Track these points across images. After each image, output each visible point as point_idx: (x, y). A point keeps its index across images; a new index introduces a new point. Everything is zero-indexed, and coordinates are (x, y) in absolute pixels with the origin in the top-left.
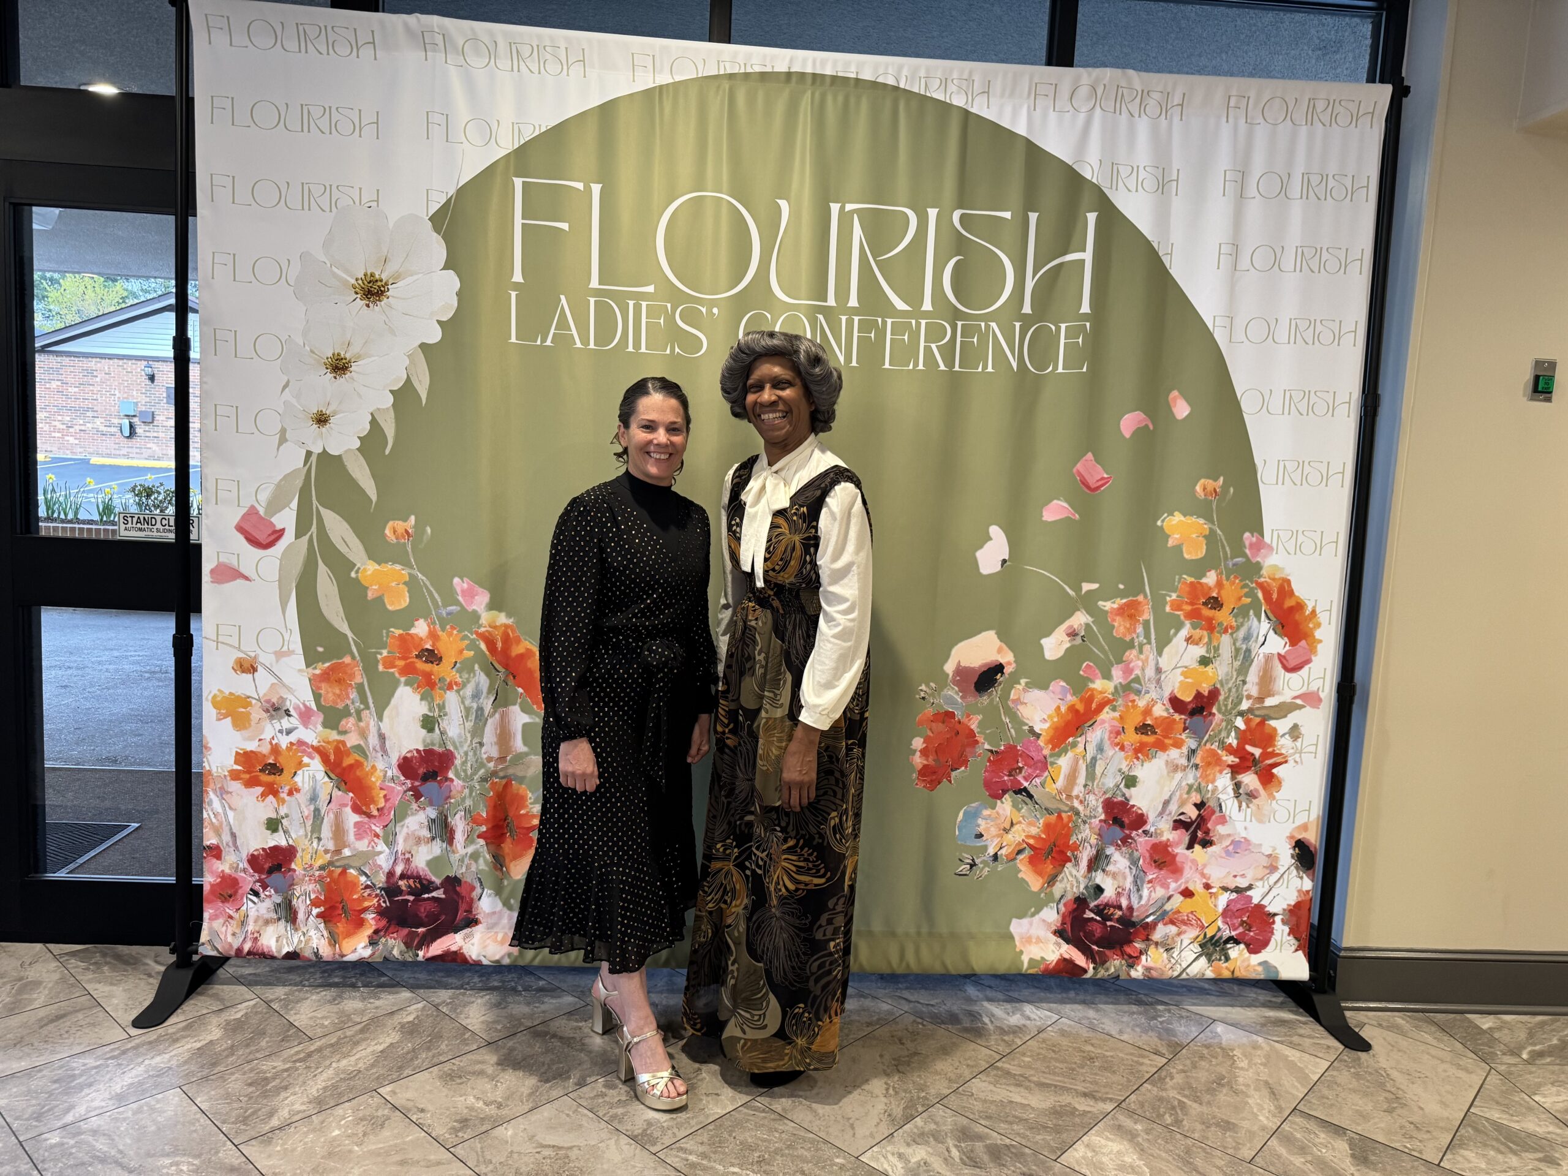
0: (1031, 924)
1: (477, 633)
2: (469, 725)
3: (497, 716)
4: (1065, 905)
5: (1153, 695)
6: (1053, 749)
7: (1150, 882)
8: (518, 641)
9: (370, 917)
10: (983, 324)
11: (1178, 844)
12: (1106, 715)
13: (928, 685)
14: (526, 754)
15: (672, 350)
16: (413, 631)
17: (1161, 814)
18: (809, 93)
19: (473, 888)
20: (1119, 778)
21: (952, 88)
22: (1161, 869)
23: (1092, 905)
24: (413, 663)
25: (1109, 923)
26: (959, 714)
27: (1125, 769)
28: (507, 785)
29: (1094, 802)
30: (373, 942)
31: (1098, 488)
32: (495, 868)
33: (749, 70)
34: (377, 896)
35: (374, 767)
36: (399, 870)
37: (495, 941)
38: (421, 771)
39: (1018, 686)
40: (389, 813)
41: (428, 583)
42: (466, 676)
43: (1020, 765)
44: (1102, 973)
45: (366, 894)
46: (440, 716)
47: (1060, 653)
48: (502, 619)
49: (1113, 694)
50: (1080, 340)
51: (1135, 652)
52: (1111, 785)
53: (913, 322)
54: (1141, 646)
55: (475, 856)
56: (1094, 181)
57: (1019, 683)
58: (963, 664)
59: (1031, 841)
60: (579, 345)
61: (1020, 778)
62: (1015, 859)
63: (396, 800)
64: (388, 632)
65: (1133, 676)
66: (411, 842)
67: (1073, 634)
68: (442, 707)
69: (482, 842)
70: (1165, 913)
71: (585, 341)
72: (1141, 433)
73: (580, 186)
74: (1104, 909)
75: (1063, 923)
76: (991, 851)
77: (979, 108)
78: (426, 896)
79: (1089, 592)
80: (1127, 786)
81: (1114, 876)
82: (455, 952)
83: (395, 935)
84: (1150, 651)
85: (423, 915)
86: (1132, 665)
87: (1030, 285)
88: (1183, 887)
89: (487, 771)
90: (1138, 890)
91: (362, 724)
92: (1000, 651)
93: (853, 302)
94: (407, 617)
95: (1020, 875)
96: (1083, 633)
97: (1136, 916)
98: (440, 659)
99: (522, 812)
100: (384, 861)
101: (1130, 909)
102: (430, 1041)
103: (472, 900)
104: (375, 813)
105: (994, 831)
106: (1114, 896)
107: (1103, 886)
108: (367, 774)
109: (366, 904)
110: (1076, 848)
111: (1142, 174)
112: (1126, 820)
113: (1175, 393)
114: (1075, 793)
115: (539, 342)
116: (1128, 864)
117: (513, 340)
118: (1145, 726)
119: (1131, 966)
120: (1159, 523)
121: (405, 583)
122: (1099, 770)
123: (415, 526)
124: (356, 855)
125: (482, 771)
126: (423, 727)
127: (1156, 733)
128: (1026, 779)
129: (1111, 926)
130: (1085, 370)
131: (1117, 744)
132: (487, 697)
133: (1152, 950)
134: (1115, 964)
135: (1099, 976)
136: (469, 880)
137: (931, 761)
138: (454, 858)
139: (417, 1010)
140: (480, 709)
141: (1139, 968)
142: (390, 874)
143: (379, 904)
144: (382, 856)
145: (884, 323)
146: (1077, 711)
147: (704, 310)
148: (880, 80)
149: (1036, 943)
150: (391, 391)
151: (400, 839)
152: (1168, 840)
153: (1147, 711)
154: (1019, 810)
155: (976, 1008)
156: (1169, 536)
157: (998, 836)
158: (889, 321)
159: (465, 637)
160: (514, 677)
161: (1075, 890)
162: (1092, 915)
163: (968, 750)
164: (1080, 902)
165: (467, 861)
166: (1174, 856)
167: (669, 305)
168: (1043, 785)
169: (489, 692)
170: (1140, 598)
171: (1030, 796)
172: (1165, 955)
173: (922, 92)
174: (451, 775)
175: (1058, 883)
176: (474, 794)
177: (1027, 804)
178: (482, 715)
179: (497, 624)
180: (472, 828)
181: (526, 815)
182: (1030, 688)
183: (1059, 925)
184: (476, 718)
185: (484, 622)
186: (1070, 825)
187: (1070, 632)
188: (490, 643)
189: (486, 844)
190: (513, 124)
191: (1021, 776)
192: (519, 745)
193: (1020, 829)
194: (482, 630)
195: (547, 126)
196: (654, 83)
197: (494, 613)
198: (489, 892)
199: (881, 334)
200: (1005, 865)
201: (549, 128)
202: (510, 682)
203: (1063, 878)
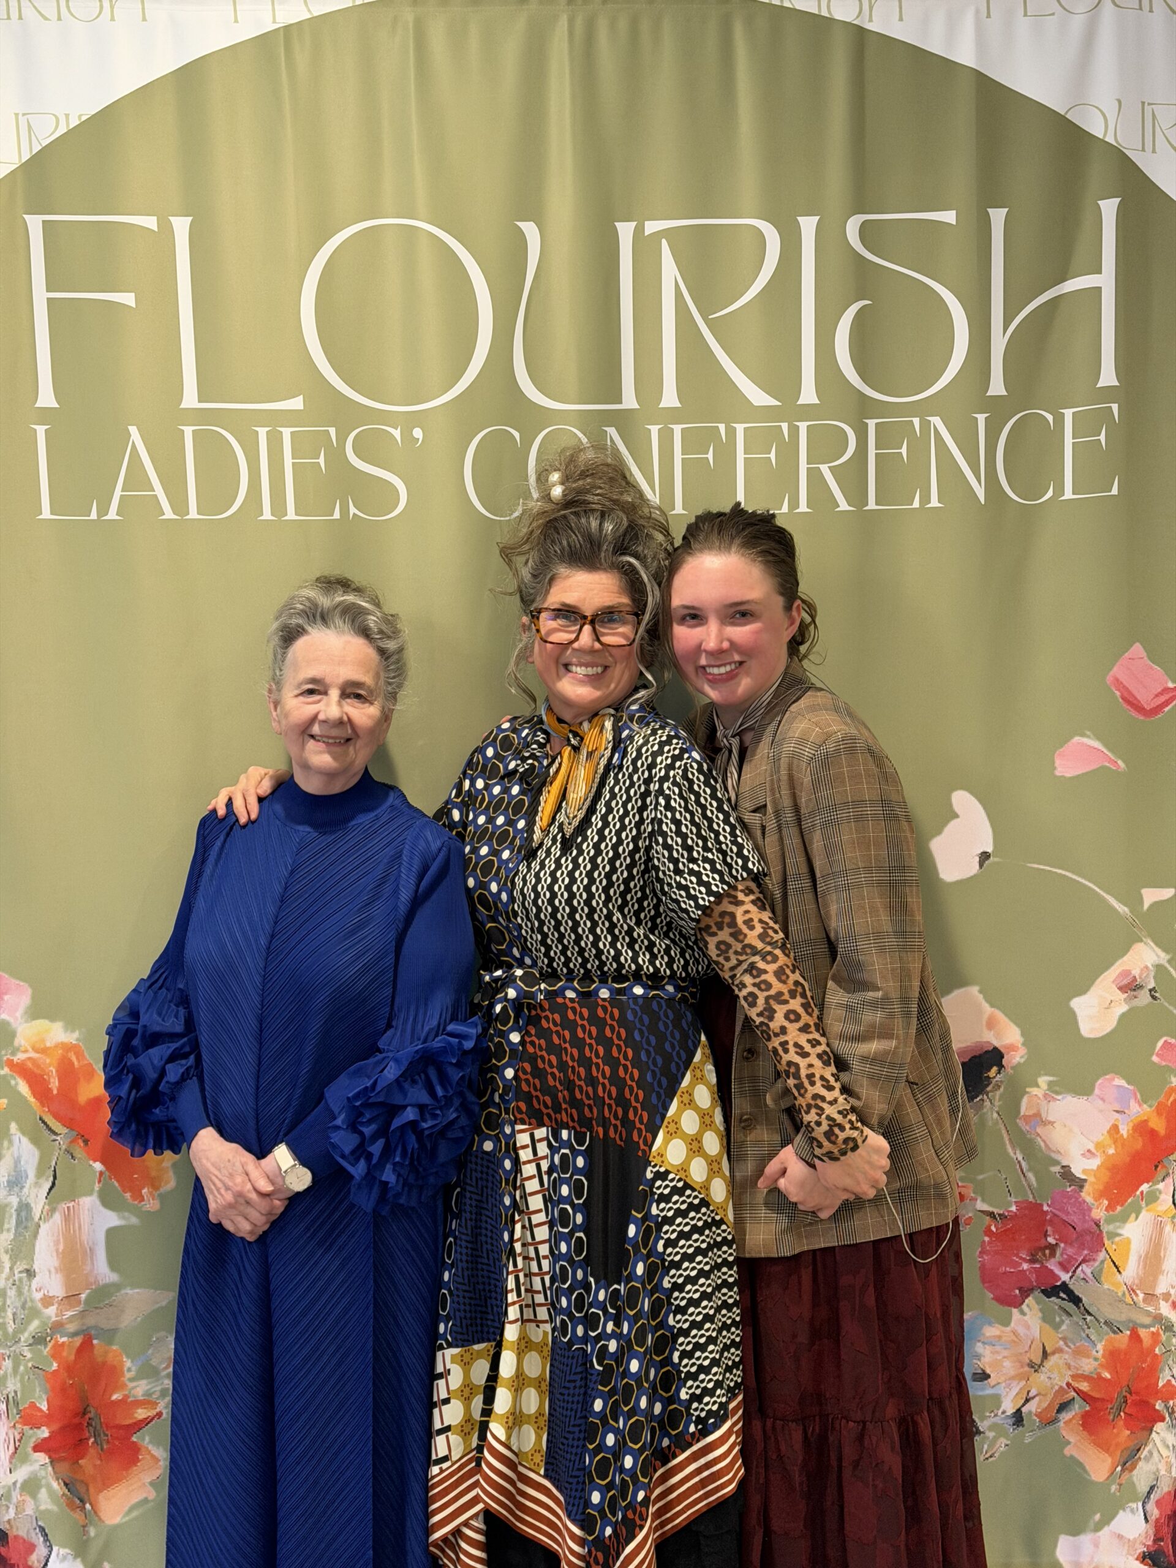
0: (1096, 1545)
1: (11, 1064)
3: (57, 1217)
4: (1158, 1503)
6: (1111, 1208)
8: (90, 1073)
10: (916, 421)
14: (117, 1287)
15: (345, 510)
19: (31, 1548)
28: (87, 1345)
31: (1157, 710)
32: (71, 1505)
39: (1034, 1091)
43: (1051, 1240)
47: (1110, 1024)
48: (56, 1033)
50: (1102, 437)
53: (785, 426)
55: (31, 1487)
56: (1110, 139)
57: (1038, 1086)
59: (1084, 1386)
60: (169, 514)
61: (1052, 1265)
62: (1054, 1421)
67: (1131, 987)
69: (42, 1458)
71: (181, 507)
73: (150, 222)
75: (1157, 1539)
76: (1009, 1407)
77: (883, 22)
79: (1156, 905)
87: (999, 343)
89: (44, 1324)
92: (992, 1026)
93: (670, 399)
95: (1068, 1451)
96: (1152, 985)
99: (115, 1397)
105: (1009, 1367)
110: (1170, 1393)
114: (1160, 1288)
115: (94, 516)
117: (46, 514)
125: (34, 1325)
128: (1064, 1267)
130: (1115, 491)
132: (37, 1184)
136: (22, 1533)
140: (24, 1208)
145: (731, 432)
146: (1153, 1133)
147: (397, 433)
154: (1056, 1327)
157: (1019, 1377)
158: (740, 428)
160: (86, 1142)
165: (16, 1496)
167: (332, 431)
168: (1097, 1278)
169: (40, 1173)
171: (1076, 1300)
175: (1141, 1464)
176: (22, 1368)
177: (1069, 1314)
178: (29, 1217)
179: (48, 1044)
180: (22, 1434)
181: (123, 1401)
182: (1057, 1093)
183: (1150, 1543)
184: (19, 1223)
185: (23, 1042)
186: (1157, 1351)
187: (1125, 982)
188: (36, 1081)
189: (51, 1462)
190: (17, 115)
191: (1053, 1260)
192: (102, 1270)
193: (1061, 1362)
194: (20, 1057)
195: (80, 116)
196: (274, 22)
197: (42, 1024)
198: (63, 1551)
199: (727, 452)
200: (1038, 1433)
201: (84, 118)
202: (79, 1151)
203: (1151, 1453)
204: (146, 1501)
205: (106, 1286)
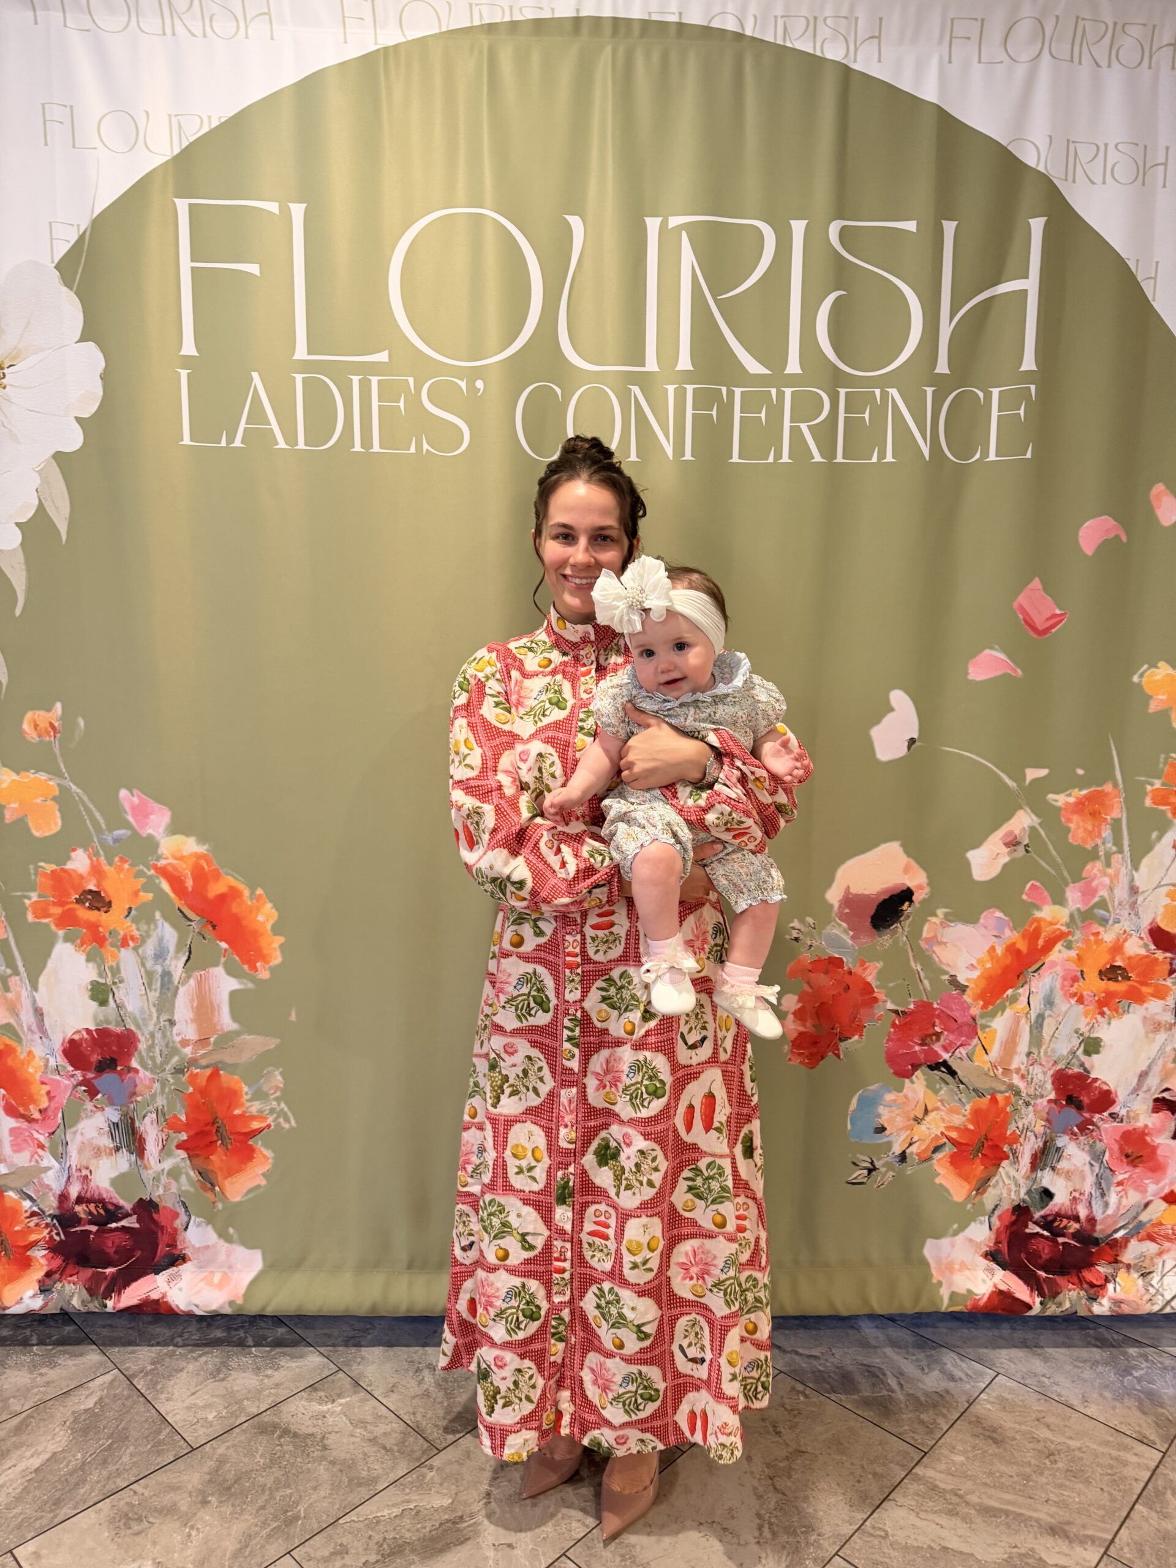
0: (953, 1246)
1: (155, 868)
2: (154, 995)
3: (192, 981)
4: (1000, 1218)
5: (1126, 925)
6: (984, 1007)
7: (1120, 1184)
8: (217, 876)
9: (39, 1254)
10: (878, 392)
11: (1160, 1131)
12: (1059, 954)
13: (802, 921)
14: (237, 1033)
15: (419, 446)
16: (69, 866)
17: (1135, 1091)
18: (608, 49)
19: (176, 1215)
20: (1076, 1042)
21: (824, 32)
22: (1135, 1166)
23: (1037, 1215)
24: (73, 910)
25: (1061, 1240)
26: (849, 962)
27: (1084, 1029)
28: (215, 1075)
29: (1041, 1077)
30: (44, 1289)
31: (1047, 630)
32: (204, 1188)
33: (518, 17)
34: (47, 1225)
35: (30, 1053)
36: (74, 1191)
37: (210, 1284)
38: (95, 1058)
39: (933, 919)
40: (56, 1116)
41: (85, 798)
42: (145, 927)
43: (938, 1029)
44: (1052, 1310)
45: (32, 1224)
46: (114, 983)
47: (996, 871)
48: (191, 846)
49: (1068, 925)
50: (1022, 412)
51: (1099, 865)
52: (1065, 1053)
53: (774, 391)
54: (1108, 856)
55: (174, 1173)
56: (1041, 168)
57: (935, 915)
58: (853, 890)
59: (954, 1135)
60: (282, 444)
61: (937, 1047)
62: (929, 1159)
63: (64, 1098)
64: (37, 867)
65: (1097, 899)
66: (88, 1153)
67: (1012, 843)
68: (116, 971)
69: (182, 1154)
70: (1141, 1224)
71: (291, 439)
72: (1109, 548)
73: (273, 207)
74: (1054, 1220)
75: (998, 1242)
76: (897, 1149)
77: (865, 63)
78: (114, 1225)
79: (1035, 781)
80: (1087, 1053)
81: (1068, 1175)
82: (157, 1302)
83: (74, 1278)
84: (1121, 864)
85: (111, 1251)
86: (1094, 884)
87: (946, 331)
88: (1167, 1191)
89: (182, 1059)
90: (1103, 1195)
91: (10, 995)
92: (907, 870)
93: (685, 363)
94: (60, 847)
95: (937, 1181)
96: (1027, 842)
97: (1100, 1231)
98: (109, 904)
99: (236, 1112)
100: (54, 1180)
101: (1092, 1220)
102: (110, 1446)
103: (176, 1230)
104: (36, 1115)
105: (900, 1121)
106: (1068, 1203)
107: (1052, 1190)
108: (23, 1064)
109: (33, 1237)
110: (1015, 1139)
111: (1113, 156)
112: (1086, 1100)
113: (1160, 487)
114: (1014, 1066)
115: (223, 443)
116: (1088, 1159)
117: (187, 440)
118: (1114, 968)
119: (1093, 1299)
120: (1136, 679)
121: (54, 799)
122: (1047, 1032)
123: (63, 718)
124: (16, 1172)
125: (176, 1059)
126: (93, 998)
127: (1129, 978)
128: (946, 1049)
129: (1064, 1244)
130: (1029, 455)
131: (1074, 995)
132: (176, 958)
133: (1122, 1276)
134: (1071, 1298)
135: (1048, 1313)
136: (169, 1204)
137: (809, 1027)
138: (148, 1175)
139: (102, 1387)
140: (167, 975)
141: (1105, 1301)
142: (63, 1197)
143: (51, 1237)
144: (50, 1173)
145: (731, 394)
146: (1018, 952)
147: (463, 385)
148: (716, 24)
149: (960, 1270)
150: (17, 524)
151: (73, 1150)
152: (1146, 1126)
153: (1117, 948)
154: (937, 1092)
155: (876, 1361)
156: (1150, 697)
157: (906, 1128)
158: (738, 391)
159: (140, 874)
160: (214, 927)
161: (1013, 1196)
162: (1037, 1229)
163: (863, 1011)
164: (1021, 1212)
165: (164, 1179)
166: (1154, 1149)
167: (411, 380)
168: (970, 1056)
169: (178, 950)
170: (1108, 787)
171: (952, 1073)
172: (1140, 1282)
173: (780, 42)
174: (134, 1063)
175: (990, 1190)
176: (167, 1090)
177: (947, 1083)
178: (170, 981)
179: (184, 854)
180: (168, 1136)
181: (242, 1116)
182: (951, 921)
183: (992, 1244)
184: (162, 986)
185: (165, 852)
186: (1008, 1109)
187: (1009, 839)
188: (176, 882)
189: (189, 1157)
190: (170, 116)
191: (938, 1044)
192: (226, 1021)
193: (938, 1117)
194: (162, 863)
195: (220, 118)
196: (376, 43)
197: (179, 838)
198: (198, 1220)
199: (726, 410)
200: (916, 1167)
201: (223, 120)
202: (209, 932)
203: (997, 1182)
204: (259, 1186)
205: (230, 1032)
